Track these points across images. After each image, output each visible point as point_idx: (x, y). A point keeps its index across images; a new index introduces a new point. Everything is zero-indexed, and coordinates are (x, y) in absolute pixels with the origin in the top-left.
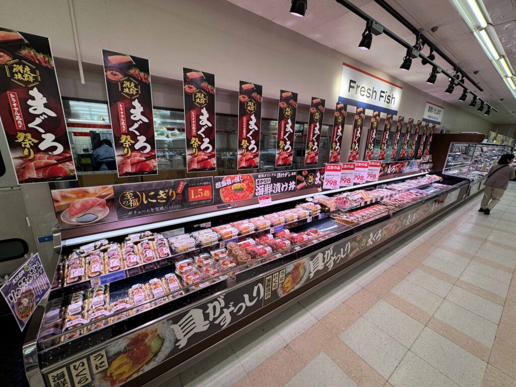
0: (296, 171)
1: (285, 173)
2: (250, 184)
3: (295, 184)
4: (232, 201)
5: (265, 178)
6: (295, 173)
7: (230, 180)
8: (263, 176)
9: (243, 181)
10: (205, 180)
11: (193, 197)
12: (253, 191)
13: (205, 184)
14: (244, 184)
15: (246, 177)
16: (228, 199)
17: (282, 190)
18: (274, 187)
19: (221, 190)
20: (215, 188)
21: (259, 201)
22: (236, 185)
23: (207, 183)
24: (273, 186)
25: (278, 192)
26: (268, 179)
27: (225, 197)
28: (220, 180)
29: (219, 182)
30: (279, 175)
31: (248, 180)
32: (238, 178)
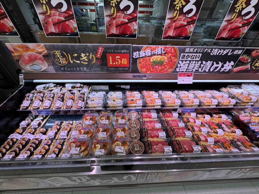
0: (243, 49)
1: (224, 49)
2: (172, 58)
3: (232, 66)
4: (149, 72)
5: (195, 53)
6: (240, 52)
7: (149, 51)
8: (191, 50)
9: (165, 53)
10: (123, 48)
11: (111, 63)
12: (174, 67)
13: (123, 52)
14: (166, 58)
15: (169, 50)
16: (145, 69)
17: (211, 70)
18: (202, 65)
19: (138, 60)
20: (133, 58)
21: (178, 77)
22: (156, 57)
23: (125, 51)
24: (202, 63)
25: (205, 71)
26: (198, 54)
27: (142, 67)
28: (139, 50)
29: (138, 52)
30: (216, 52)
31: (171, 53)
32: (159, 49)
